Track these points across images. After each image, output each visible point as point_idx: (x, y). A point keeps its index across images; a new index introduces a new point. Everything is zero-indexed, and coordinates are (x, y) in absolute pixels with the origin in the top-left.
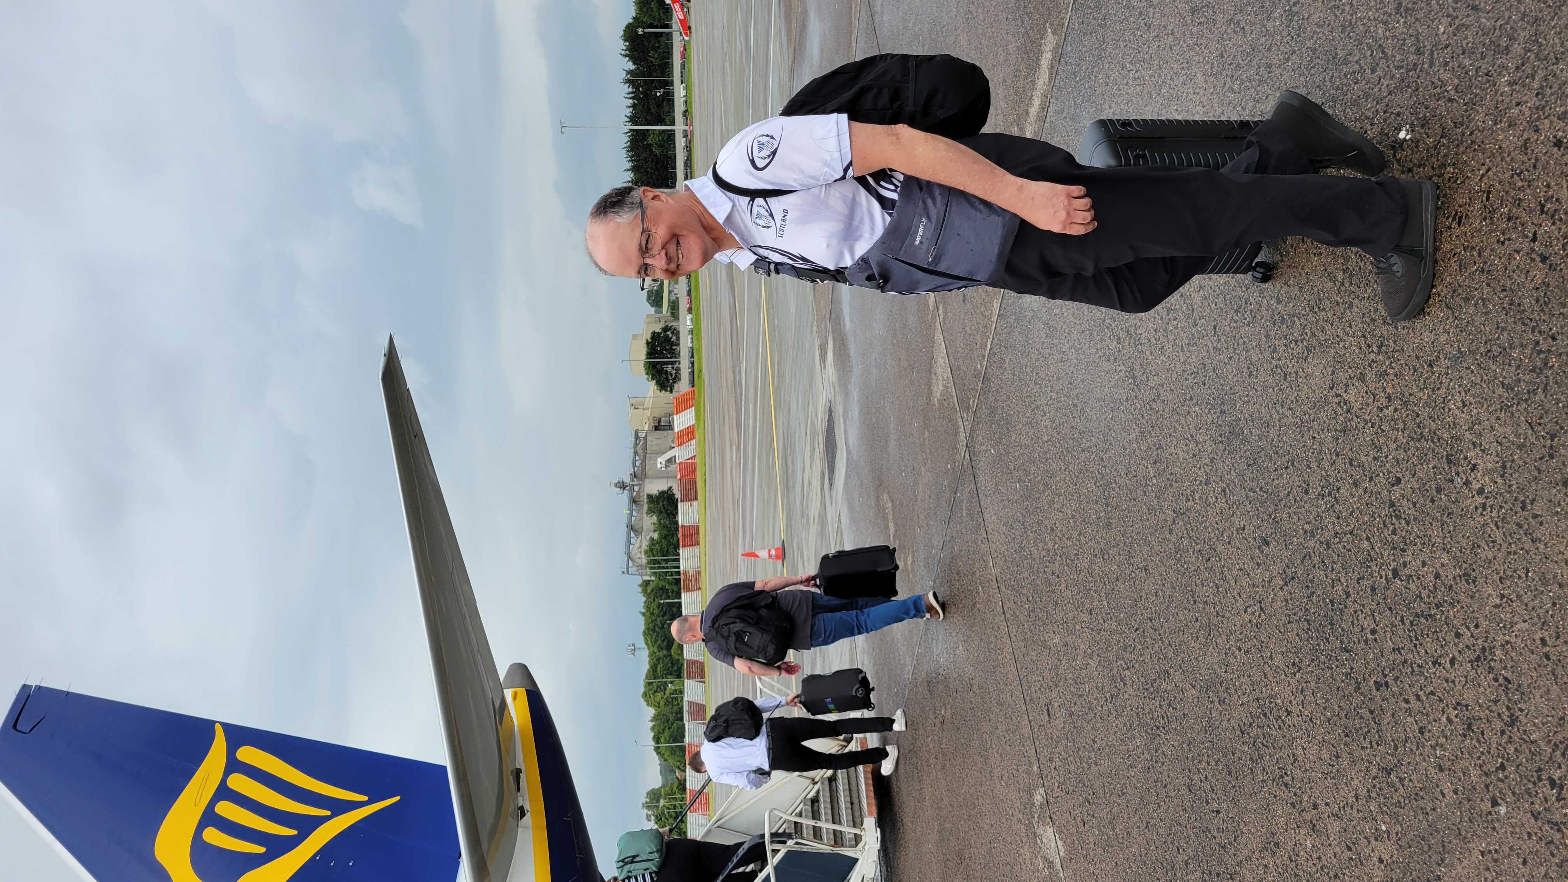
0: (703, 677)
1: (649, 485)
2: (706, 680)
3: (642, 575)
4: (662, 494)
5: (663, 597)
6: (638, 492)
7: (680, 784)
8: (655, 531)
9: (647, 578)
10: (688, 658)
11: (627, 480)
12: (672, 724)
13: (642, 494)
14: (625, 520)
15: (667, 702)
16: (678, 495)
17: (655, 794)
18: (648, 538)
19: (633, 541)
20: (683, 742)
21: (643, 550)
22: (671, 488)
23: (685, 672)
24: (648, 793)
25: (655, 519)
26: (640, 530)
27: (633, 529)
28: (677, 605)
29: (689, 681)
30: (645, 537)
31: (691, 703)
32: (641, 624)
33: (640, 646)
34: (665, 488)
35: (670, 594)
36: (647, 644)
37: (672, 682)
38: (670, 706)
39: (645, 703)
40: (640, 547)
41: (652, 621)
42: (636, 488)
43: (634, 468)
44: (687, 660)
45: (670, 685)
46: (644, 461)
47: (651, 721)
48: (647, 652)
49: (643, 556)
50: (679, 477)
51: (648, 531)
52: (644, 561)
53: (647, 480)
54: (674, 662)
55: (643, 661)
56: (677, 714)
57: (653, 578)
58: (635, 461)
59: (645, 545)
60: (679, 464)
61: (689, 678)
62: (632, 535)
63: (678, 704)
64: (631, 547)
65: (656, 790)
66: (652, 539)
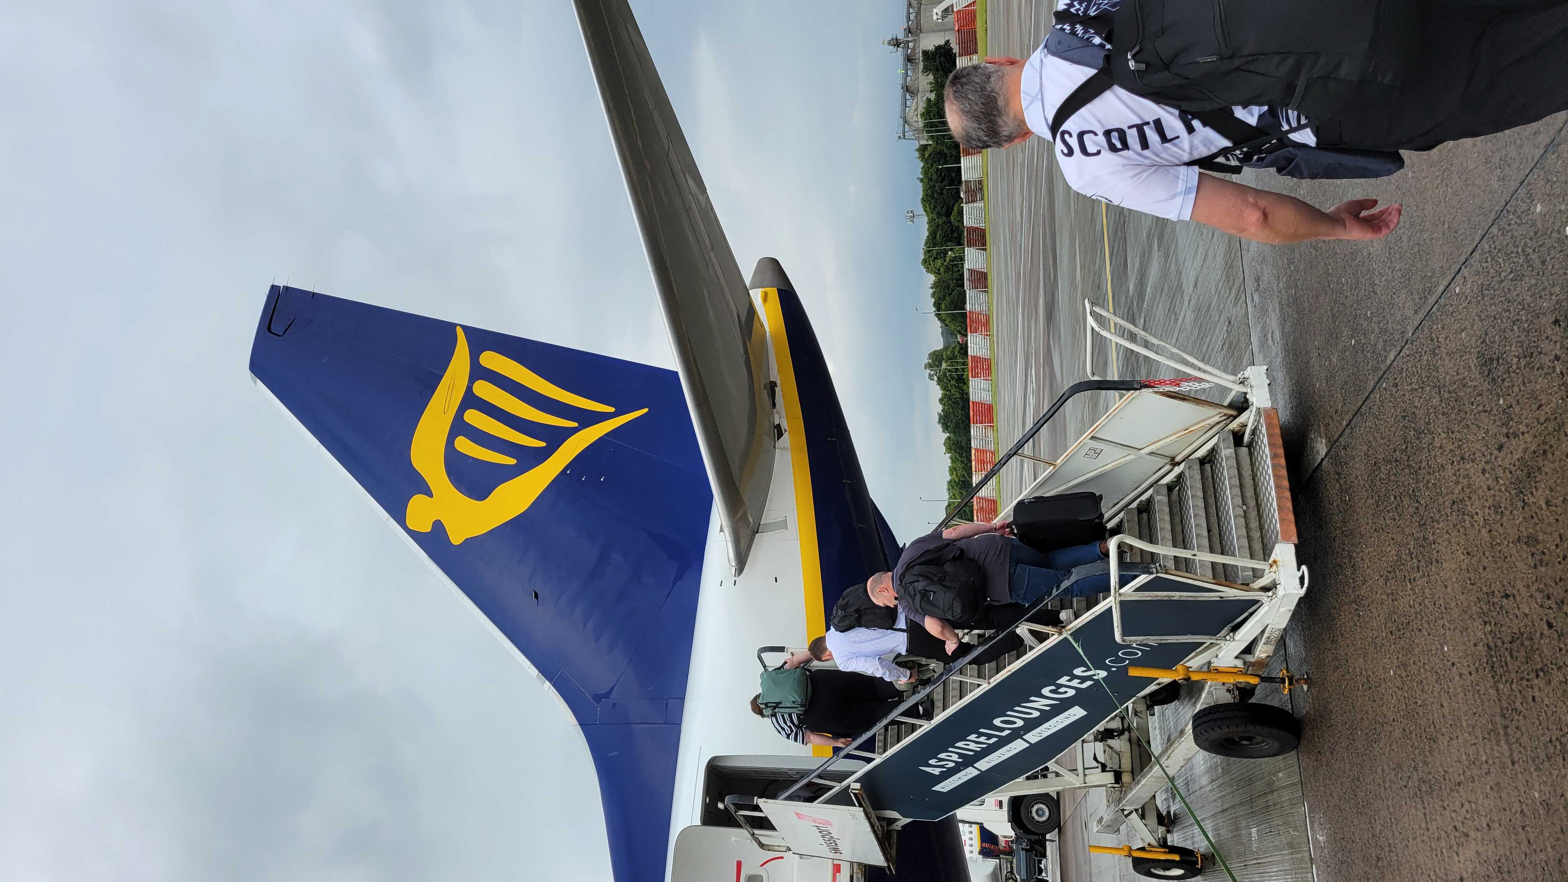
0: (984, 244)
1: (924, 42)
2: (988, 247)
3: (918, 140)
4: (938, 48)
5: (941, 162)
6: (914, 49)
7: (961, 348)
8: (931, 91)
9: (924, 142)
10: (968, 225)
11: (901, 36)
12: (953, 291)
13: (917, 51)
14: (900, 81)
15: (947, 269)
16: (956, 49)
17: (937, 356)
18: (924, 99)
19: (908, 103)
20: (964, 309)
21: (919, 112)
22: (948, 41)
23: (966, 239)
24: (930, 355)
25: (931, 77)
26: (916, 91)
27: (909, 90)
28: (956, 169)
29: (969, 249)
30: (921, 98)
31: (971, 271)
32: (919, 191)
33: (919, 213)
34: (942, 43)
35: (948, 158)
36: (925, 211)
37: (951, 250)
38: (950, 273)
39: (925, 270)
40: (916, 109)
41: (930, 188)
42: (911, 45)
43: (908, 22)
44: (968, 228)
45: (949, 253)
46: (918, 14)
47: (932, 288)
48: (926, 219)
49: (920, 120)
50: (956, 28)
51: (925, 91)
52: (921, 124)
53: (922, 35)
54: (954, 228)
55: (922, 228)
56: (957, 280)
57: (930, 142)
58: (909, 14)
59: (921, 109)
60: (957, 12)
61: (969, 245)
62: (908, 97)
63: (959, 271)
64: (907, 109)
65: (938, 351)
66: (929, 100)
